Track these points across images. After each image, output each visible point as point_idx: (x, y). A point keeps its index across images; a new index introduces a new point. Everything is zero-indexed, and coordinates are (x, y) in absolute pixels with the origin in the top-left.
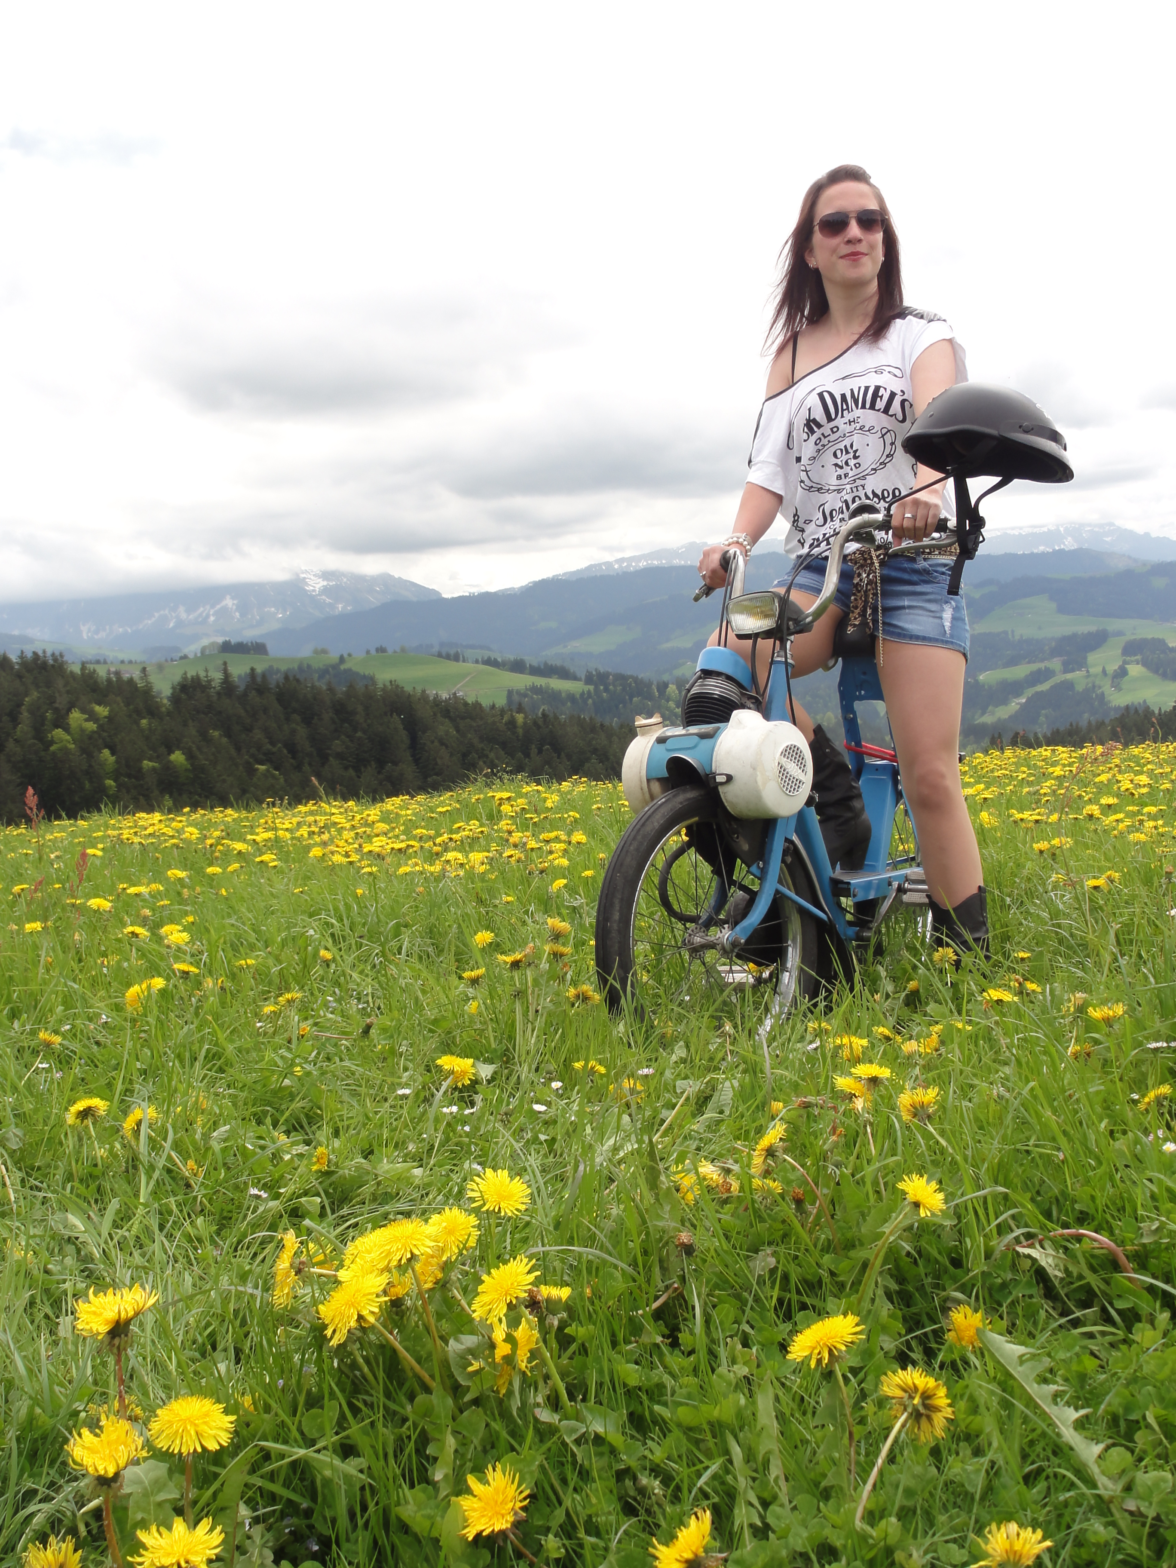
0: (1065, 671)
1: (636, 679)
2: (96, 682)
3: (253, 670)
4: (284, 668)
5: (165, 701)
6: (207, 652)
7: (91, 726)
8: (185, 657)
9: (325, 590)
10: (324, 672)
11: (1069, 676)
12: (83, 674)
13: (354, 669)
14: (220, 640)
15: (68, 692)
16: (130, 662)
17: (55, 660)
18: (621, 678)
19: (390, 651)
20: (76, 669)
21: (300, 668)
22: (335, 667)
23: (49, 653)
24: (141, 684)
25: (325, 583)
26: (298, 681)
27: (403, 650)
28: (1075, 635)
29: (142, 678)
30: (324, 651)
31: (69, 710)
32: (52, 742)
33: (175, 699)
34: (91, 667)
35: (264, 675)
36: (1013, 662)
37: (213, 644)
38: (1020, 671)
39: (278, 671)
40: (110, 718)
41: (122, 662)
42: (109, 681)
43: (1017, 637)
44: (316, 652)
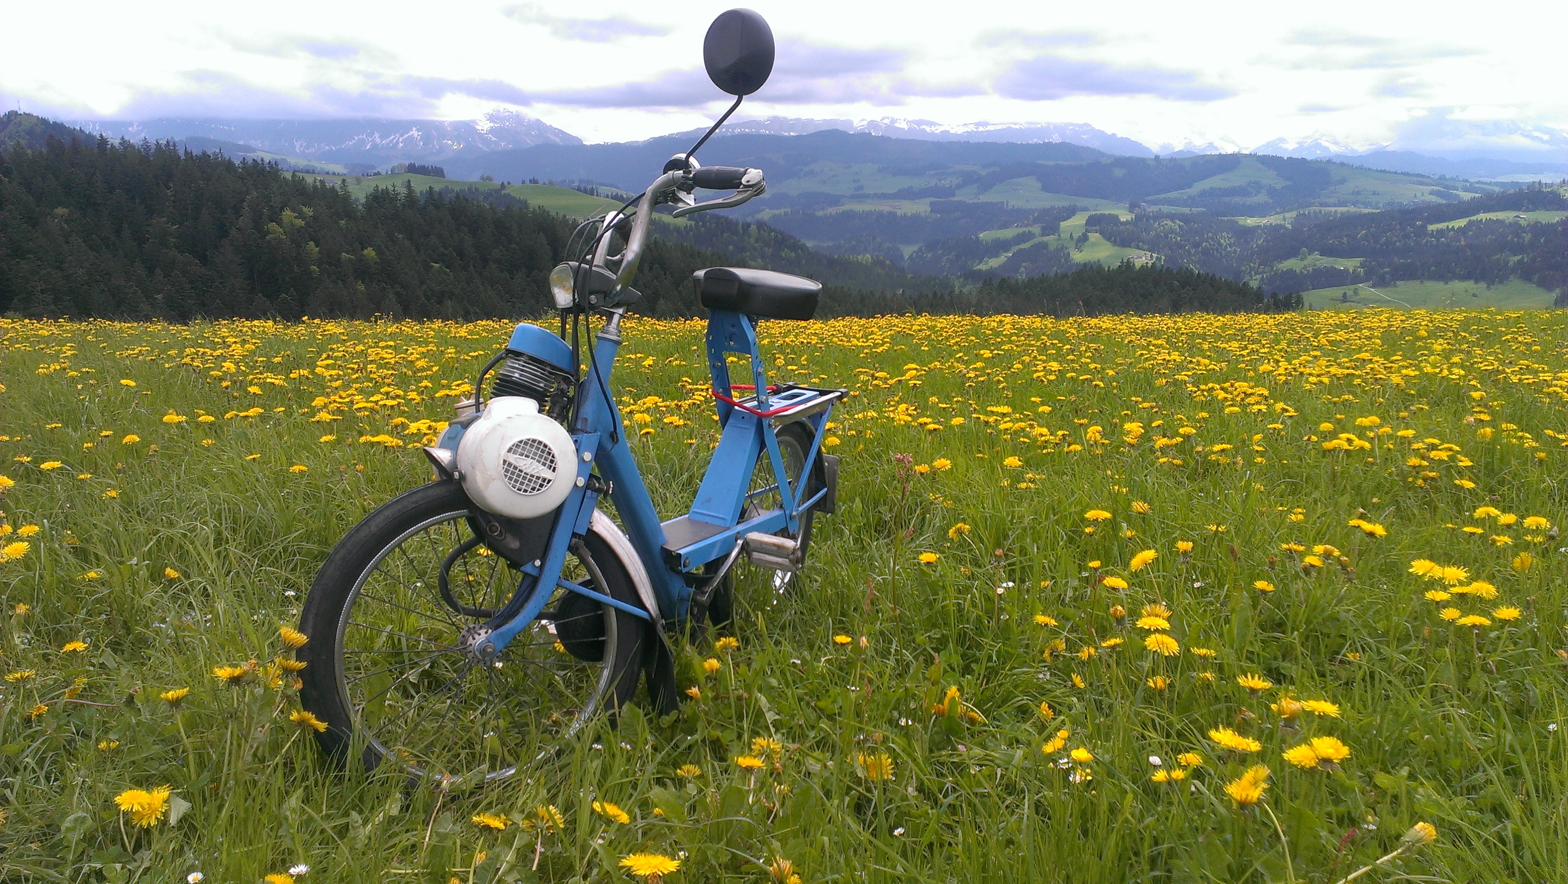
0: (1043, 235)
1: (726, 219)
2: (304, 188)
3: (430, 188)
4: (457, 189)
5: (360, 207)
6: (396, 171)
7: (300, 223)
8: (379, 174)
9: (492, 131)
10: (488, 195)
11: (1045, 239)
12: (293, 181)
13: (513, 194)
14: (407, 163)
15: (281, 194)
16: (334, 174)
17: (271, 167)
18: (716, 218)
19: (541, 182)
20: (288, 176)
21: (470, 189)
22: (497, 191)
23: (267, 160)
24: (340, 192)
25: (492, 124)
26: (467, 200)
27: (551, 183)
28: (1053, 208)
29: (341, 188)
30: (489, 179)
31: (282, 209)
32: (268, 233)
33: (368, 206)
34: (301, 175)
35: (440, 193)
36: (1005, 226)
37: (401, 165)
38: (1009, 233)
39: (452, 190)
40: (314, 218)
41: (328, 173)
42: (315, 187)
43: (1010, 207)
44: (482, 178)
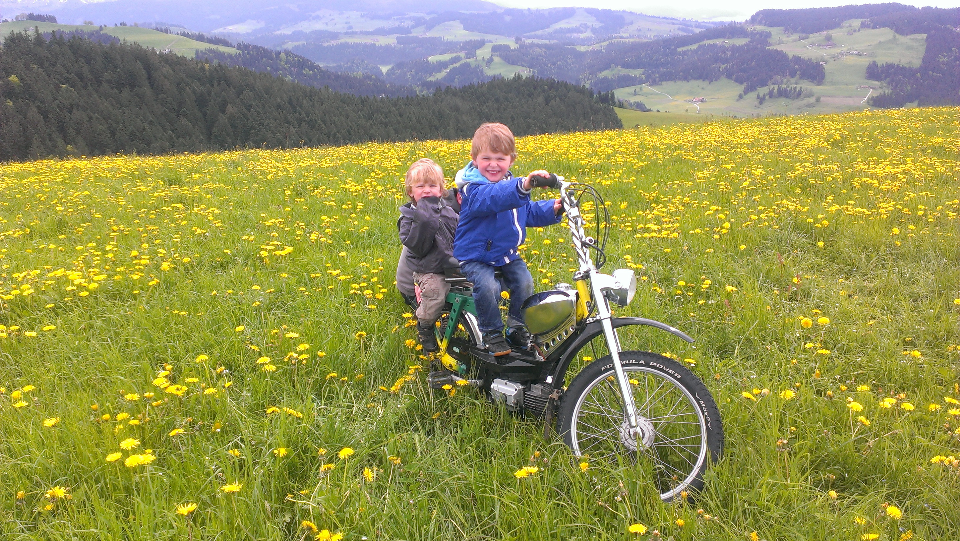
0: (467, 58)
1: (264, 49)
3: (53, 31)
4: (67, 31)
6: (20, 19)
8: (6, 21)
10: (91, 34)
13: (109, 34)
14: (27, 13)
18: (256, 48)
19: (128, 25)
22: (97, 32)
27: (136, 25)
28: (471, 41)
30: (91, 23)
35: (60, 35)
36: (443, 52)
37: (22, 14)
38: (447, 57)
39: (64, 32)
43: (446, 40)
44: (85, 23)
